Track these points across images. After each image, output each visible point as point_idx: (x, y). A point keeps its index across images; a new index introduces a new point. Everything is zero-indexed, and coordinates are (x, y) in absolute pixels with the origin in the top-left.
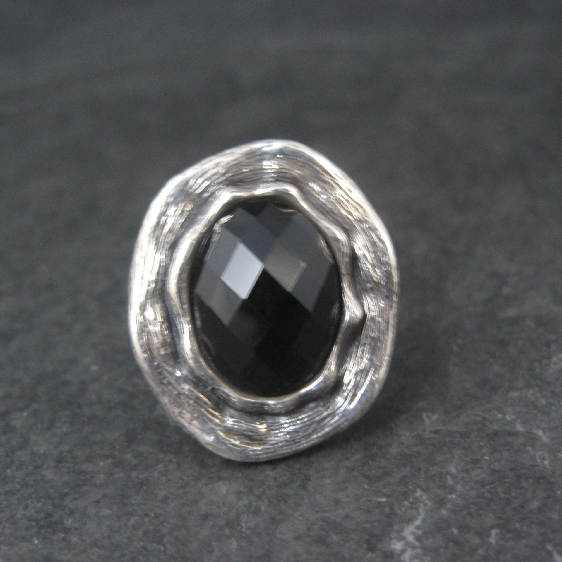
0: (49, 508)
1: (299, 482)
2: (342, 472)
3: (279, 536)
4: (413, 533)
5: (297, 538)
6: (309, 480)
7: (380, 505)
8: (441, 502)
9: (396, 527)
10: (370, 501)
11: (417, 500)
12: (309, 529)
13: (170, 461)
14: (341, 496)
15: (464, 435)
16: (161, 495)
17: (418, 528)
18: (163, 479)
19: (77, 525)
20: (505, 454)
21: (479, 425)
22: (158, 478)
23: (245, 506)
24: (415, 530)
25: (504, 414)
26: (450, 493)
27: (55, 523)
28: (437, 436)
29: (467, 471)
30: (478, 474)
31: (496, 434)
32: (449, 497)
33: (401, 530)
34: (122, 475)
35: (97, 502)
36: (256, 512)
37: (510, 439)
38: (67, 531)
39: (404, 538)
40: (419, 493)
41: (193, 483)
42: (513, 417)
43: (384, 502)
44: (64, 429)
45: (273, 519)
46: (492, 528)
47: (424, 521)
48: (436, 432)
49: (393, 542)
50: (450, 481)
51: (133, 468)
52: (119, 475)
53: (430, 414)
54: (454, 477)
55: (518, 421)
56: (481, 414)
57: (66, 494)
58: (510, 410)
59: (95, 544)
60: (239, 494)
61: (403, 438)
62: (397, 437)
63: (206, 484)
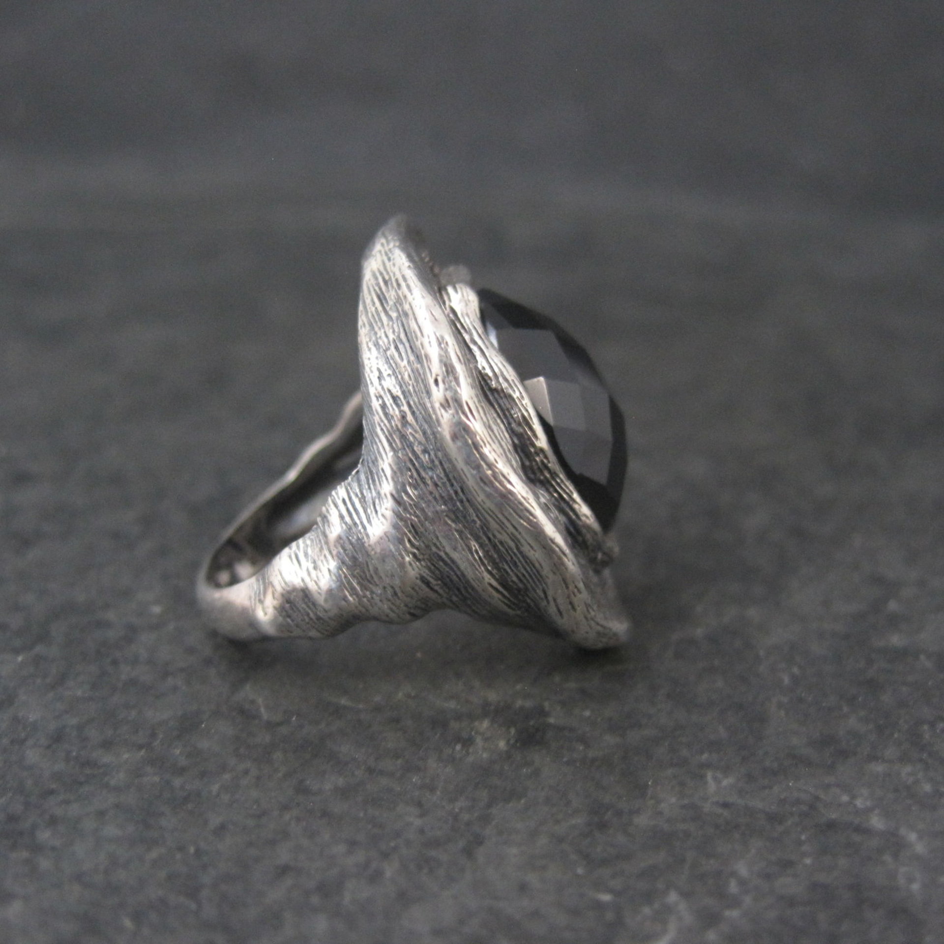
0: (18, 808)
1: (461, 844)
2: (543, 841)
3: (406, 923)
5: (437, 933)
6: (481, 843)
7: (599, 906)
8: (710, 919)
10: (581, 895)
11: (668, 910)
12: (461, 922)
13: (246, 772)
14: (532, 878)
15: (774, 818)
16: (215, 820)
18: (226, 798)
19: (57, 843)
20: (842, 862)
21: (804, 808)
22: (218, 795)
23: (357, 865)
25: (853, 797)
26: (730, 908)
27: (21, 833)
28: (726, 813)
29: (768, 877)
30: (787, 884)
31: (831, 826)
32: (727, 913)
34: (156, 779)
35: (101, 814)
36: (375, 877)
37: (857, 838)
38: (37, 848)
40: (673, 897)
41: (276, 813)
42: (869, 803)
43: (607, 902)
44: (79, 693)
45: (402, 894)
48: (725, 805)
50: (733, 887)
51: (181, 771)
52: (152, 778)
53: (719, 775)
54: (742, 882)
55: (877, 812)
56: (811, 790)
57: (52, 792)
58: (865, 792)
59: (79, 877)
60: (353, 844)
61: (663, 805)
62: (652, 802)
63: (298, 819)
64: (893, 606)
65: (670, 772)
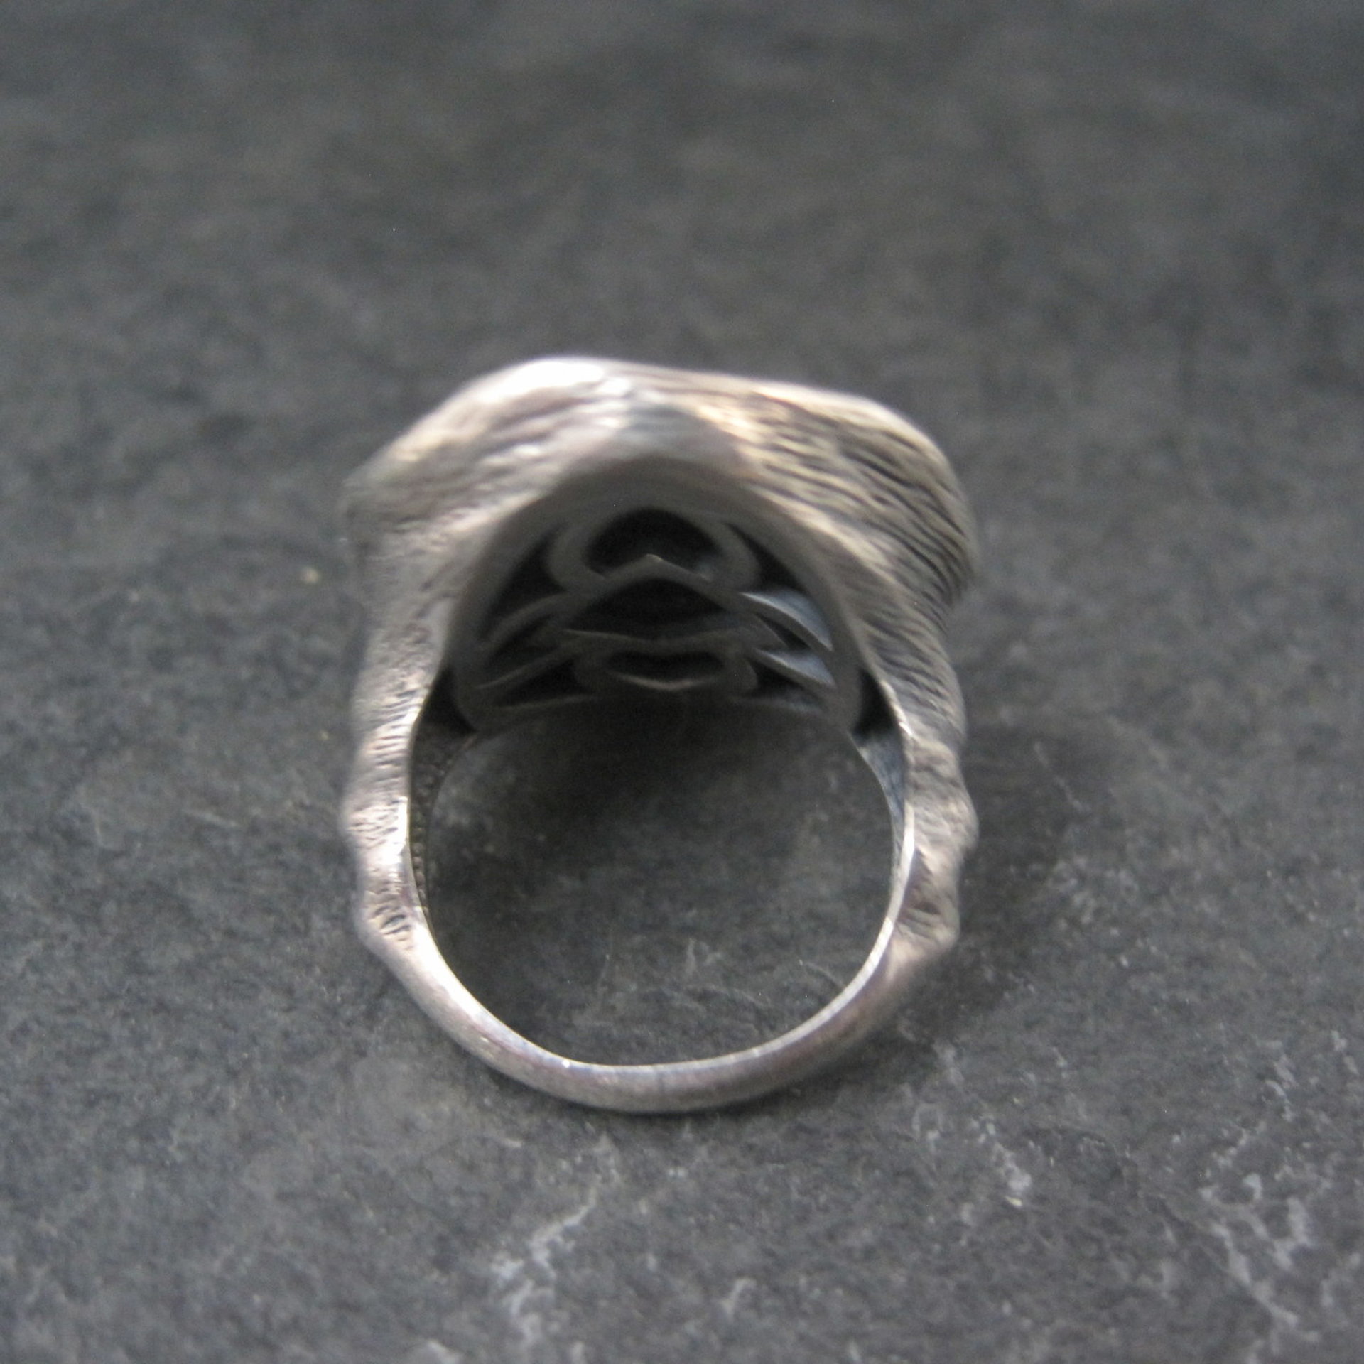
1: (335, 1057)
3: (246, 1181)
4: (552, 1245)
5: (283, 1197)
6: (363, 1055)
7: (502, 1156)
8: (646, 1180)
9: (518, 1220)
10: (484, 1141)
11: (591, 1164)
12: (318, 1179)
13: (64, 937)
14: (421, 1112)
17: (568, 1233)
18: (32, 978)
22: (23, 976)
23: (195, 1089)
24: (559, 1240)
26: (676, 1163)
28: (702, 1009)
32: (671, 1172)
33: (527, 1232)
36: (215, 1111)
39: (527, 1254)
40: (603, 1147)
41: (96, 1005)
43: (516, 1151)
45: (247, 1137)
46: (740, 1274)
47: (588, 1221)
48: (703, 997)
49: (500, 1256)
53: (705, 946)
56: (829, 974)
60: (193, 1054)
61: (619, 995)
62: (605, 989)
63: (125, 1015)
64: (1018, 652)
65: (638, 939)
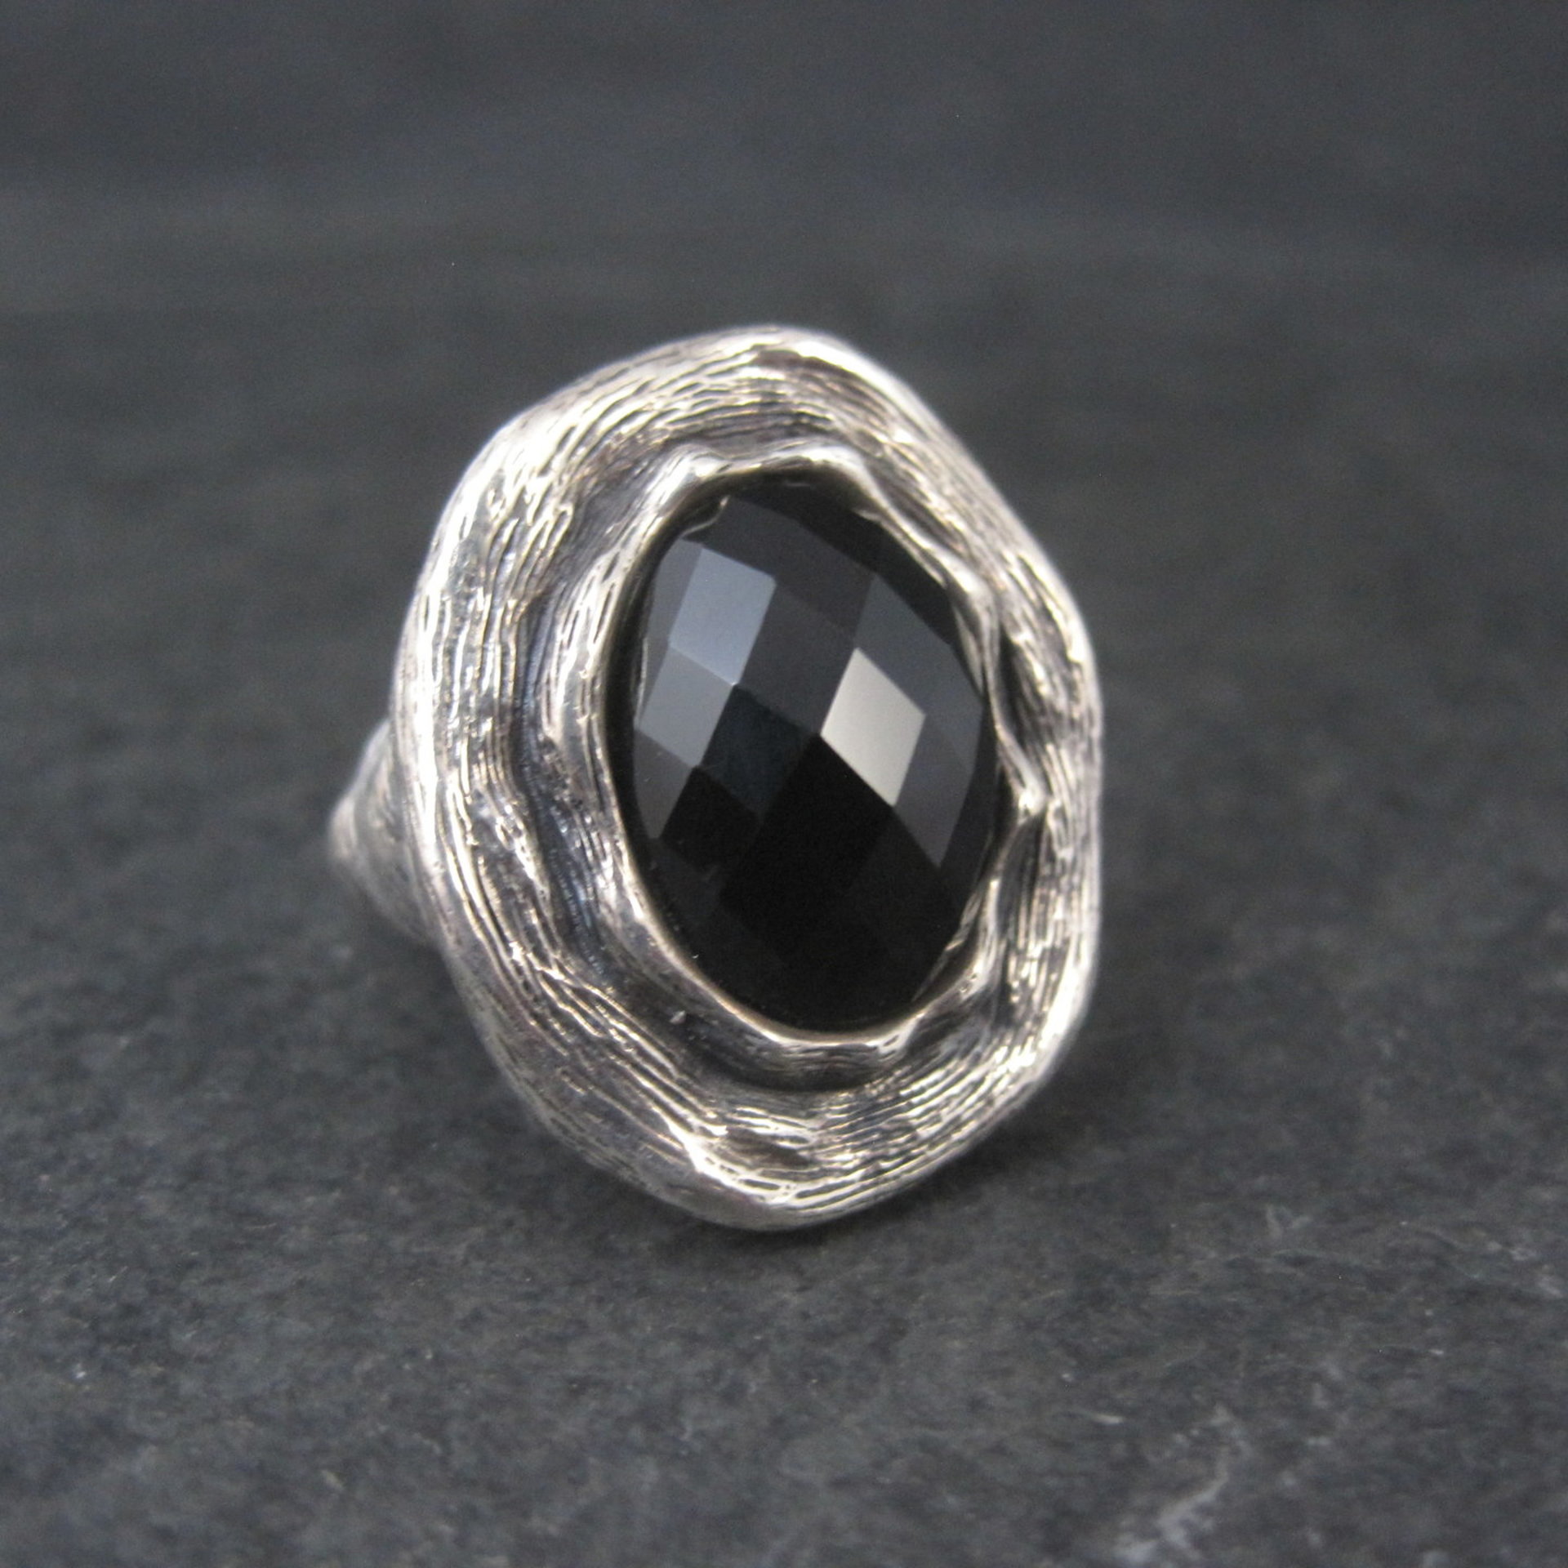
0: (138, 1293)
1: (869, 1337)
2: (1004, 1327)
3: (787, 1470)
4: (1186, 1524)
5: (840, 1484)
6: (902, 1333)
7: (1101, 1433)
8: (1284, 1452)
9: (1140, 1500)
10: (1072, 1416)
11: (1214, 1436)
12: (879, 1465)
13: (509, 1224)
14: (989, 1390)
15: (1379, 1283)
16: (465, 1305)
17: (1205, 1511)
18: (478, 1266)
19: (205, 1349)
20: (1495, 1353)
21: (1429, 1264)
22: (466, 1262)
23: (702, 1374)
24: (1192, 1517)
25: (1508, 1244)
26: (1316, 1433)
27: (146, 1334)
28: (1300, 1274)
29: (1374, 1380)
30: (1406, 1391)
31: (1473, 1293)
32: (1311, 1441)
33: (1153, 1511)
34: (363, 1238)
35: (275, 1299)
36: (733, 1395)
37: (1516, 1312)
38: (176, 1360)
39: (1157, 1534)
40: (1220, 1417)
41: (562, 1291)
42: (1533, 1254)
43: (1114, 1427)
44: (225, 1096)
45: (778, 1421)
46: (1424, 1547)
47: (1224, 1496)
48: (1299, 1262)
49: (1125, 1538)
50: (1319, 1399)
51: (402, 1224)
52: (355, 1237)
53: (1286, 1211)
54: (1333, 1390)
55: (1546, 1267)
56: (1438, 1232)
57: (191, 1265)
58: (1526, 1234)
59: (246, 1406)
60: (692, 1339)
61: (1198, 1262)
62: (1179, 1257)
63: (600, 1300)
65: (1204, 1207)
